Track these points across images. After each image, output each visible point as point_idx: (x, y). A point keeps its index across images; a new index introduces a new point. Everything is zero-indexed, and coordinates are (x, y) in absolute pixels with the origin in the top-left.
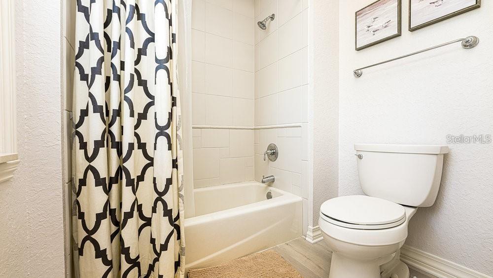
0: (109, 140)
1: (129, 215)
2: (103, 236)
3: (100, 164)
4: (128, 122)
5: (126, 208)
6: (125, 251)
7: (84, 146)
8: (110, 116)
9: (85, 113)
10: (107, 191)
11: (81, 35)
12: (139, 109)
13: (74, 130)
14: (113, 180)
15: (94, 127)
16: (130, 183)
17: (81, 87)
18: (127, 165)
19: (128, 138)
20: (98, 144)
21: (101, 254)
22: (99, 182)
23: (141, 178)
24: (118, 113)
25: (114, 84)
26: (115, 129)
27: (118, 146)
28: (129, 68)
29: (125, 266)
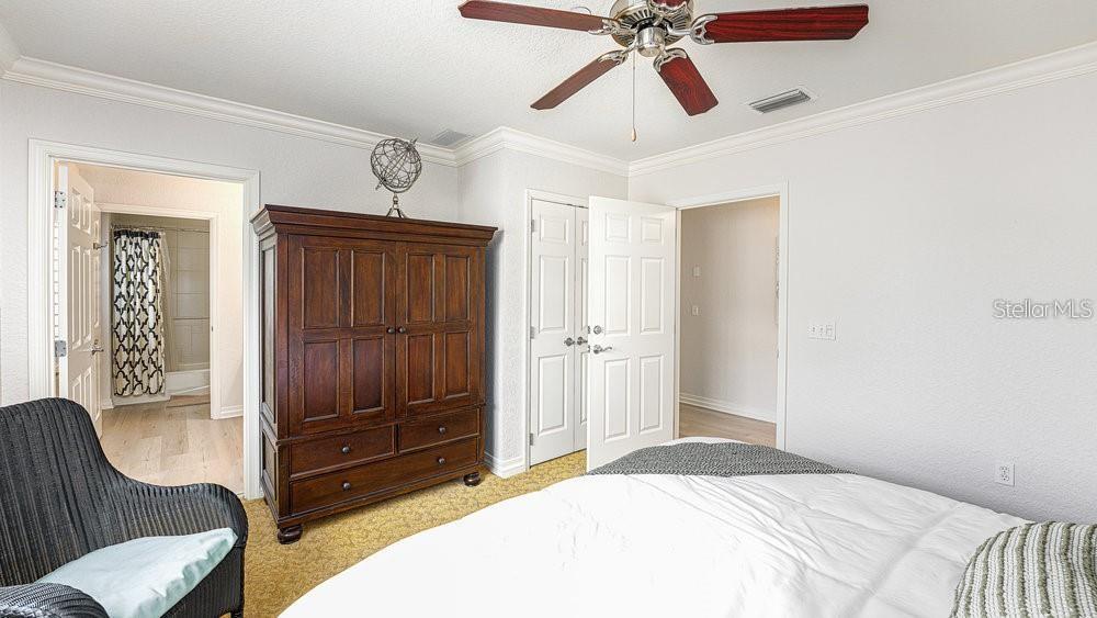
0: (129, 334)
1: (138, 363)
2: (126, 370)
3: (125, 343)
4: (138, 327)
5: (137, 360)
6: (135, 376)
7: (118, 336)
8: (129, 325)
9: (119, 324)
10: (129, 354)
11: (116, 294)
12: (143, 321)
13: (114, 330)
14: (132, 350)
15: (123, 330)
16: (138, 350)
17: (117, 314)
18: (138, 344)
19: (138, 333)
20: (125, 336)
21: (125, 377)
22: (125, 350)
23: (144, 349)
24: (133, 323)
25: (132, 312)
26: (132, 330)
27: (133, 336)
28: (138, 306)
29: (136, 383)
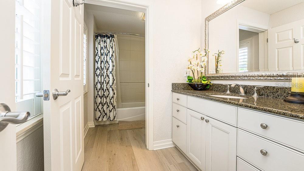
0: (102, 88)
1: (105, 104)
2: (100, 107)
3: (100, 93)
4: (105, 85)
5: (104, 102)
6: (104, 111)
7: (97, 89)
8: (102, 83)
9: (97, 83)
10: (101, 99)
11: (96, 67)
12: (107, 82)
13: (95, 86)
14: (102, 97)
15: (99, 86)
16: (105, 97)
17: (96, 77)
18: (105, 93)
19: (105, 88)
20: (100, 89)
21: (100, 111)
22: (100, 97)
23: (107, 97)
24: (103, 83)
25: (102, 77)
26: (102, 86)
27: (103, 90)
28: (105, 74)
29: (104, 114)
